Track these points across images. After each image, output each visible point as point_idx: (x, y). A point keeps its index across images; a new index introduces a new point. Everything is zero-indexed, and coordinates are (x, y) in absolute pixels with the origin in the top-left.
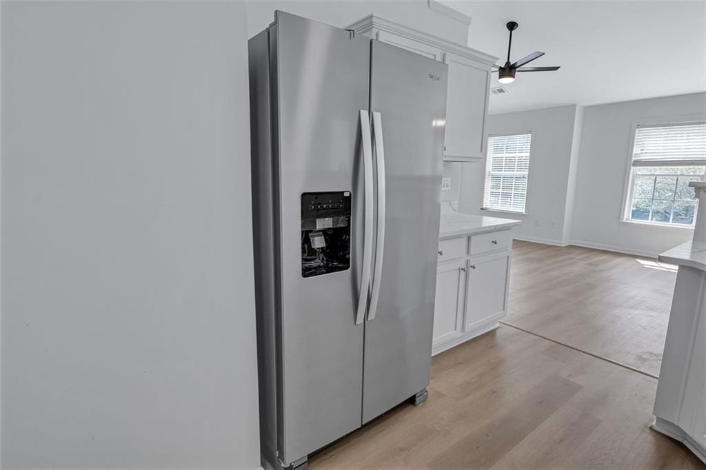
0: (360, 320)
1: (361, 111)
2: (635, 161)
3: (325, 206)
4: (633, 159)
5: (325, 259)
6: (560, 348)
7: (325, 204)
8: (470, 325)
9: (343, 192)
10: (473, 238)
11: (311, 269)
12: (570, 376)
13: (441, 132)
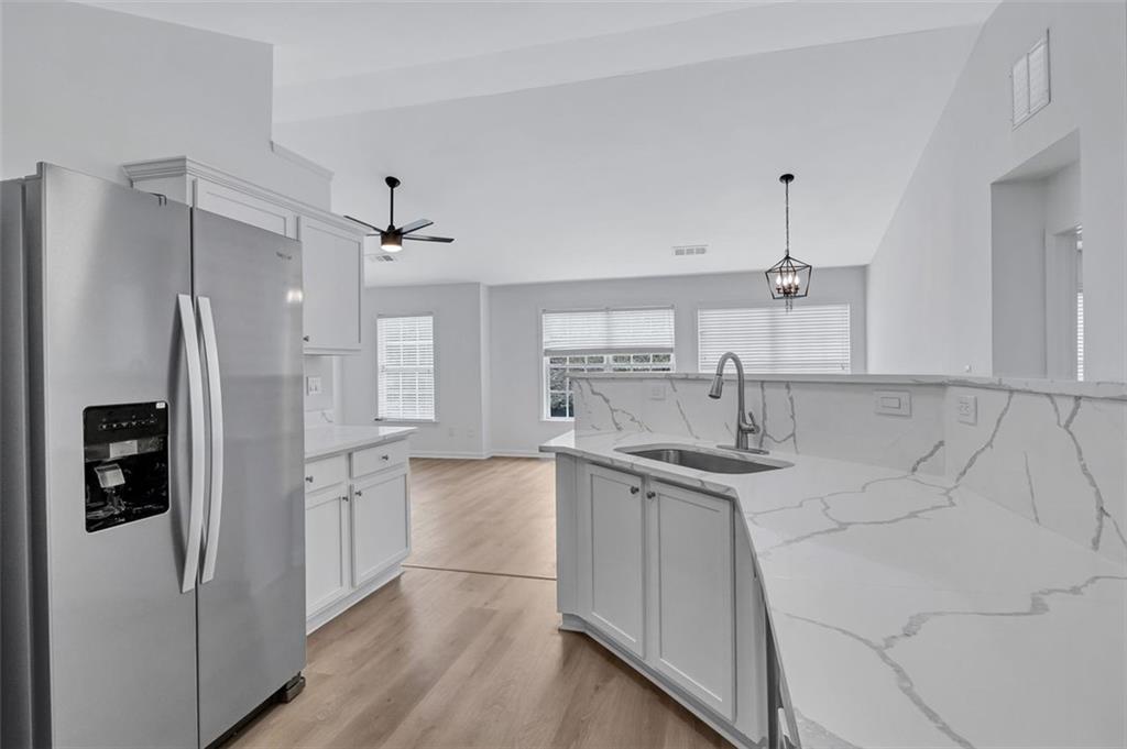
0: (189, 584)
1: (180, 296)
2: (546, 351)
3: (124, 424)
4: (544, 347)
5: (123, 503)
6: (477, 577)
7: (125, 421)
8: (363, 575)
9: (154, 404)
10: (355, 454)
11: (100, 521)
12: (486, 604)
13: (297, 309)
